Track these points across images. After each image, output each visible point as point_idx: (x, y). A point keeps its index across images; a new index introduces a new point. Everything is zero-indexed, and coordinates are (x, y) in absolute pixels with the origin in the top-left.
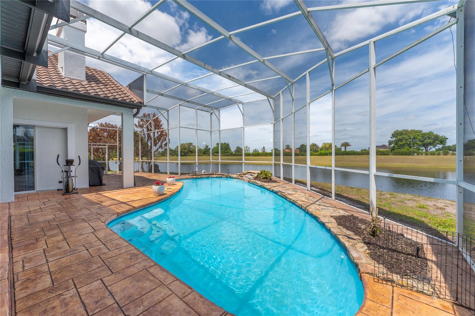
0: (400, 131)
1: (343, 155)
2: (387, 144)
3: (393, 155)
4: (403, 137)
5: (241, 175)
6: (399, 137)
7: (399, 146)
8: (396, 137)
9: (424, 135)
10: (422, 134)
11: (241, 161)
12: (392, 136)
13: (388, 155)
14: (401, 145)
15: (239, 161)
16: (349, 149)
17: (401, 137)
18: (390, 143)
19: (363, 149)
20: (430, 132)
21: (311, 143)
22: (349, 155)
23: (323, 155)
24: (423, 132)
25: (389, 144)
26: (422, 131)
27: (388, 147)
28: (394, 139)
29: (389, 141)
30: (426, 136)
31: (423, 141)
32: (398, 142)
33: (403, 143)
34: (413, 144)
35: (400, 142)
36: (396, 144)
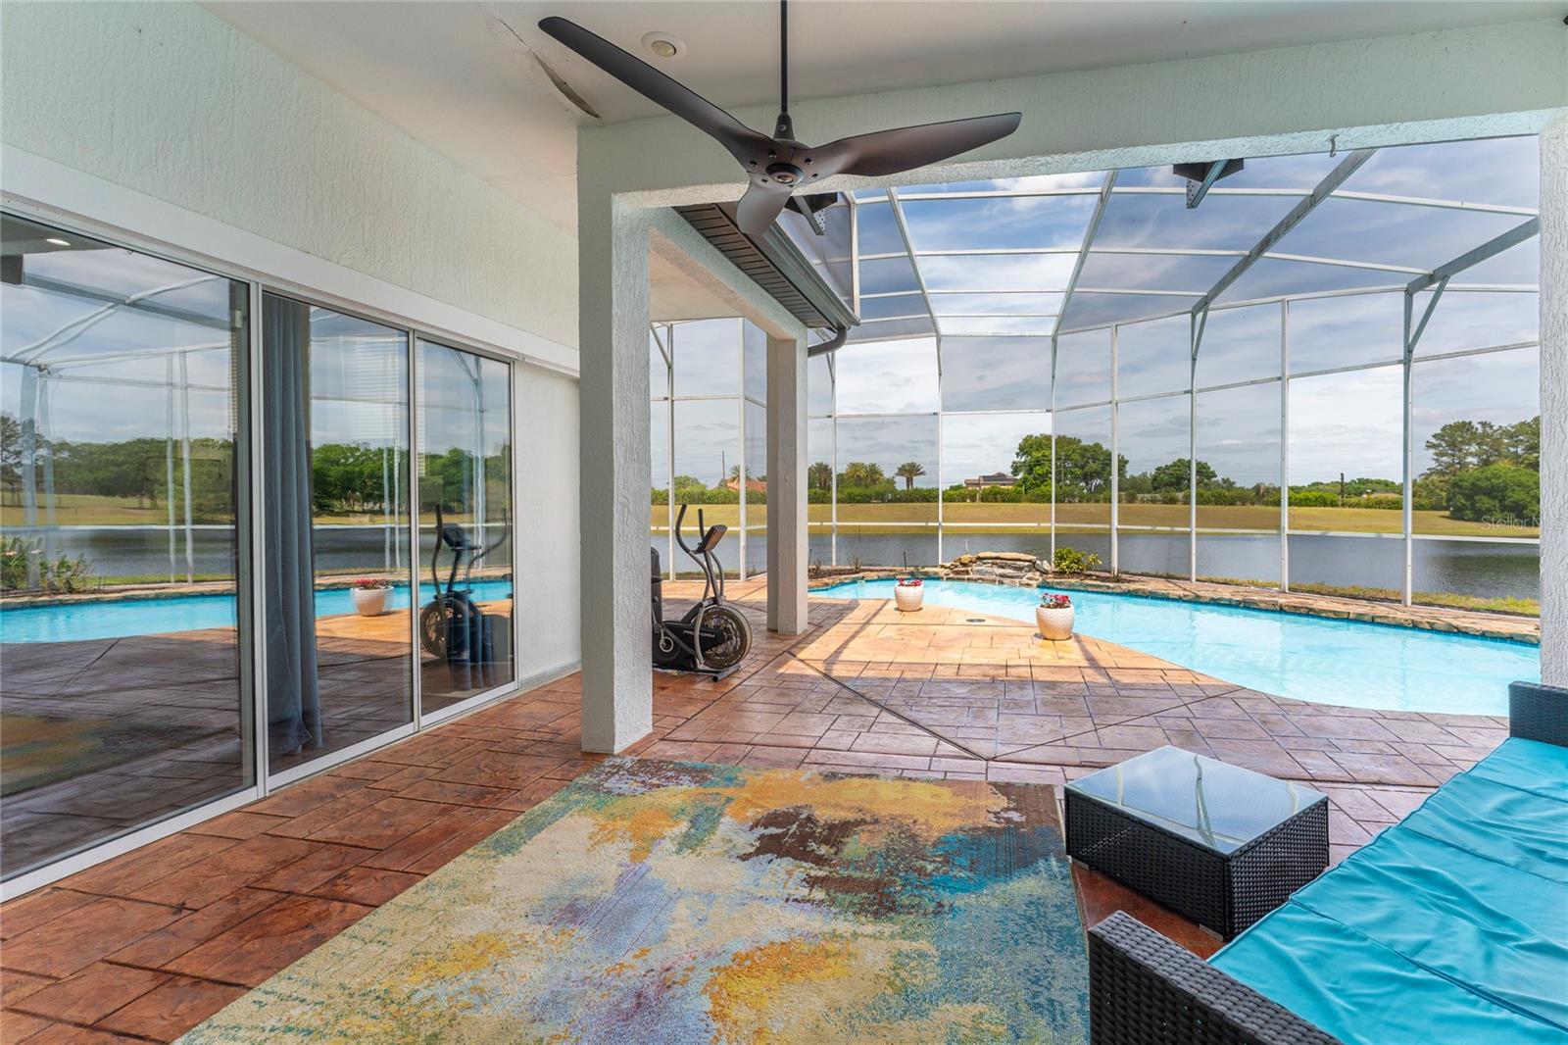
0: (1036, 438)
1: (913, 501)
2: (1008, 471)
3: (1031, 501)
4: (1044, 456)
5: (956, 567)
6: (1036, 454)
7: (1035, 479)
8: (1030, 454)
9: (1085, 450)
10: (1081, 449)
11: (930, 524)
12: (1018, 451)
13: (1019, 501)
14: (1039, 475)
15: (924, 524)
16: (919, 483)
17: (1040, 455)
18: (1016, 469)
19: (955, 485)
20: (1097, 445)
21: (812, 462)
22: (929, 501)
23: (858, 502)
24: (1082, 444)
25: (1012, 473)
26: (1080, 441)
27: (1009, 480)
28: (1023, 460)
29: (1014, 463)
30: (1088, 455)
31: (1083, 468)
32: (1035, 466)
33: (1045, 470)
34: (1065, 474)
35: (1038, 468)
36: (1030, 471)
